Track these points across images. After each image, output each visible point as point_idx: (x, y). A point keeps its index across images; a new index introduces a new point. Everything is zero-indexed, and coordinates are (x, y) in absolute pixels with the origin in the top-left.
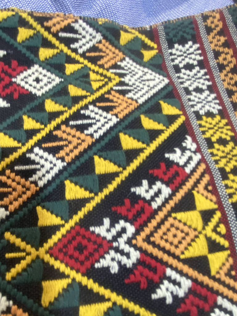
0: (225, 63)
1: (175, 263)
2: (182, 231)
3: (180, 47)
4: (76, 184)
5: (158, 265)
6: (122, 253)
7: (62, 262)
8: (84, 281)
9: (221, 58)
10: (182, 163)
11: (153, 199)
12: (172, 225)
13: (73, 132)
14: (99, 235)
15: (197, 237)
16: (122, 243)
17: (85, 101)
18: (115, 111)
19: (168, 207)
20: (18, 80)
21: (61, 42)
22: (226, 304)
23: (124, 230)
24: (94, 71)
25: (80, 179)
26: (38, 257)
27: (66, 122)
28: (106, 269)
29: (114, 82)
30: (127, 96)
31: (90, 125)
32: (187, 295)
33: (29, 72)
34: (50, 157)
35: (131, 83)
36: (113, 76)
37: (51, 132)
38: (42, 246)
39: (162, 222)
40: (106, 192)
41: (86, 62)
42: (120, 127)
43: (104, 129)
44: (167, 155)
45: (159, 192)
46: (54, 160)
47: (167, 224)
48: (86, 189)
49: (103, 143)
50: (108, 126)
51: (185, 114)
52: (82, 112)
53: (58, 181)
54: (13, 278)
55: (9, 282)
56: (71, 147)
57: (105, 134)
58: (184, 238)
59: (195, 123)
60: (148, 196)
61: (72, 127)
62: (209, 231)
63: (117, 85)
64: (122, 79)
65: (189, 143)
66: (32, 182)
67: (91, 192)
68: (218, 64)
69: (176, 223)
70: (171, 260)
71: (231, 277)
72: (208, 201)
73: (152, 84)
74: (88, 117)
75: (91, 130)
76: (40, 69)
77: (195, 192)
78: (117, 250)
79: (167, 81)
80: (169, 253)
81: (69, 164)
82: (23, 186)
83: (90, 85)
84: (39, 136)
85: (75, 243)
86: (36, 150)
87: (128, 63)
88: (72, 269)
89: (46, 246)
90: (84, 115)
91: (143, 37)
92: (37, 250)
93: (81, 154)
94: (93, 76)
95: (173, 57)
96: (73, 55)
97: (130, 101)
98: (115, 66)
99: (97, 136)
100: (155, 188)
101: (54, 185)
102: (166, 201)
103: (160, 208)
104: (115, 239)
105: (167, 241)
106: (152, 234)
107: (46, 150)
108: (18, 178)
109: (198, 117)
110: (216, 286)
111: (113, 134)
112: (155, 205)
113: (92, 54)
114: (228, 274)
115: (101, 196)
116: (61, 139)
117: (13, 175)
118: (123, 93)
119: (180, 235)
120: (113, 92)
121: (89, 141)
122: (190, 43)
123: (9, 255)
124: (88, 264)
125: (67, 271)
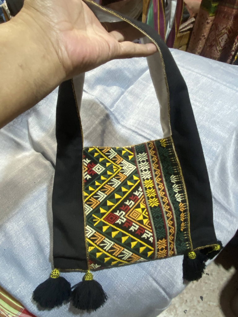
0: (154, 160)
1: (135, 221)
2: (137, 214)
3: (141, 154)
4: (110, 201)
5: (131, 222)
6: (122, 219)
7: (107, 222)
8: (113, 226)
9: (153, 159)
10: (137, 195)
11: (130, 205)
12: (134, 212)
13: (109, 186)
14: (116, 215)
15: (140, 215)
16: (122, 217)
17: (112, 176)
18: (120, 180)
19: (134, 207)
20: (93, 169)
21: (105, 156)
22: (147, 232)
23: (122, 213)
24: (114, 165)
25: (111, 200)
26: (101, 221)
27: (107, 183)
28: (118, 223)
29: (120, 169)
30: (124, 174)
31: (113, 184)
32: (138, 229)
33: (97, 166)
34: (103, 194)
35: (125, 169)
36: (120, 167)
37: (103, 186)
38: (102, 218)
39: (132, 211)
40: (118, 203)
41: (112, 162)
42: (122, 185)
43: (117, 186)
44: (134, 193)
45: (131, 203)
46: (104, 194)
47: (133, 212)
48: (113, 203)
49: (117, 190)
50: (118, 185)
51: (140, 179)
52: (111, 180)
53: (105, 201)
54: (96, 226)
55: (95, 227)
56: (108, 191)
57: (118, 187)
58: (137, 215)
59: (143, 182)
60: (129, 204)
61: (109, 185)
62: (143, 213)
63: (121, 170)
64: (122, 168)
65: (140, 189)
66: (98, 201)
67: (114, 203)
68: (152, 160)
69: (135, 211)
70: (134, 221)
71: (149, 225)
72: (143, 206)
73: (131, 169)
74: (113, 182)
75: (114, 186)
76: (99, 165)
77: (140, 203)
78: (121, 218)
79: (136, 167)
80: (133, 219)
81: (108, 196)
82: (96, 202)
83: (113, 170)
84: (100, 187)
85: (110, 217)
86: (99, 191)
87: (124, 162)
88: (110, 223)
89: (103, 218)
90: (112, 181)
91: (129, 151)
92: (101, 219)
93: (111, 193)
94: (114, 167)
95: (138, 158)
96: (109, 160)
97: (124, 176)
98: (120, 163)
99: (115, 187)
100: (130, 202)
101: (104, 202)
102: (133, 206)
103: (131, 208)
104: (120, 216)
105: (133, 216)
106: (129, 214)
107: (102, 191)
108: (95, 200)
109: (144, 180)
110: (145, 227)
111: (120, 187)
112: (130, 207)
113: (114, 159)
114: (148, 224)
115: (117, 204)
116: (106, 189)
117: (93, 199)
118: (122, 173)
119: (136, 214)
120: (120, 173)
121: (113, 189)
122: (144, 153)
123: (94, 220)
124: (113, 222)
125: (108, 224)
